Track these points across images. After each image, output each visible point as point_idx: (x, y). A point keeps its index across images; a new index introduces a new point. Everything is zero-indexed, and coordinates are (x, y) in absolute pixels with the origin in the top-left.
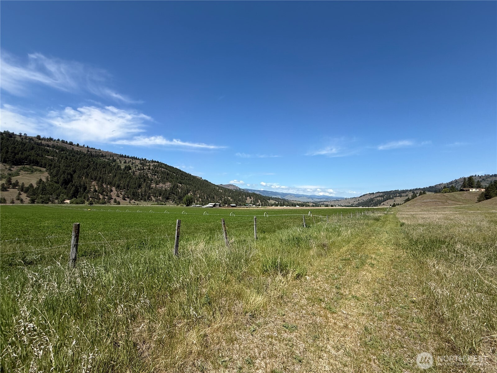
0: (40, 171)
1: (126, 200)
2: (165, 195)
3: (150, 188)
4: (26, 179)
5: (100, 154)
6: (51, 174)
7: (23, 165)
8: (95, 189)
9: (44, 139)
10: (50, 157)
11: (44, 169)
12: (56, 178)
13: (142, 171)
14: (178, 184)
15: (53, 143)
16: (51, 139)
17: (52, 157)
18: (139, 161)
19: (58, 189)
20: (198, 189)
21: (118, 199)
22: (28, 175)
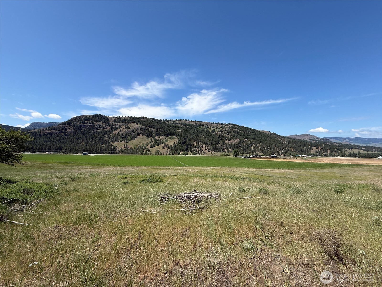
0: (175, 138)
1: (210, 152)
2: (234, 148)
3: (224, 143)
5: (201, 124)
6: (178, 139)
7: (169, 136)
8: (195, 146)
12: (180, 141)
13: (221, 133)
14: (245, 139)
17: (179, 130)
18: (221, 125)
19: (180, 147)
20: (260, 142)
21: (205, 151)
22: (171, 141)
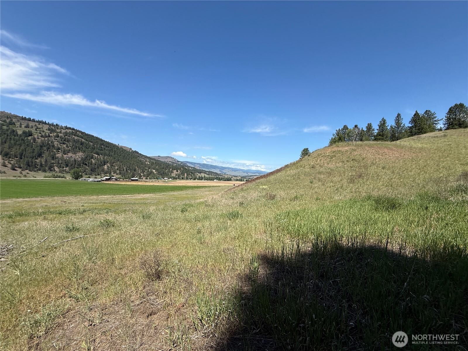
1: (16, 170)
2: (73, 166)
3: (54, 158)
13: (46, 139)
14: (94, 154)
18: (48, 126)
20: (117, 161)
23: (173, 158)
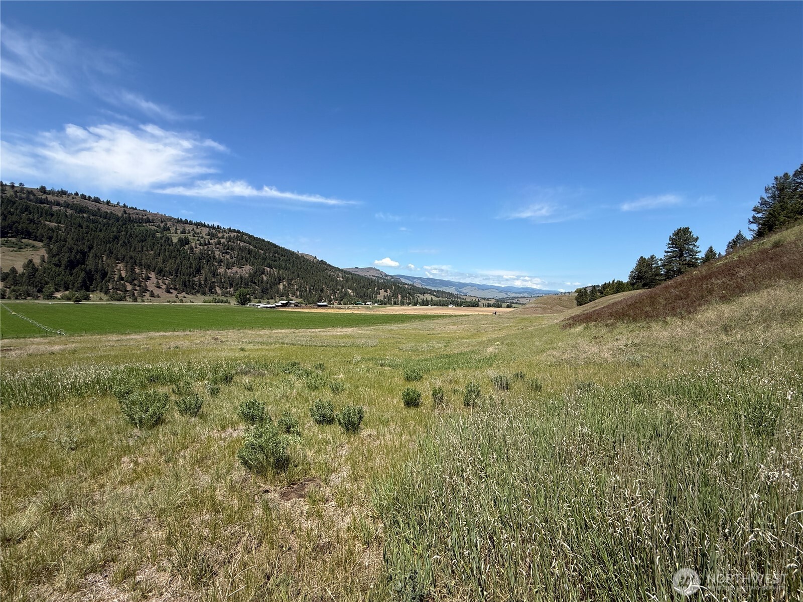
0: (34, 246)
1: (171, 293)
2: (238, 285)
3: (215, 274)
4: (7, 259)
5: (144, 217)
6: (49, 251)
7: (5, 237)
8: (121, 275)
9: (52, 193)
10: (53, 224)
11: (41, 244)
12: (57, 259)
13: (206, 247)
14: (265, 268)
15: (66, 200)
16: (63, 193)
17: (56, 224)
18: (208, 229)
19: (59, 275)
20: (297, 276)
21: (157, 291)
22: (12, 253)
23: (379, 270)
